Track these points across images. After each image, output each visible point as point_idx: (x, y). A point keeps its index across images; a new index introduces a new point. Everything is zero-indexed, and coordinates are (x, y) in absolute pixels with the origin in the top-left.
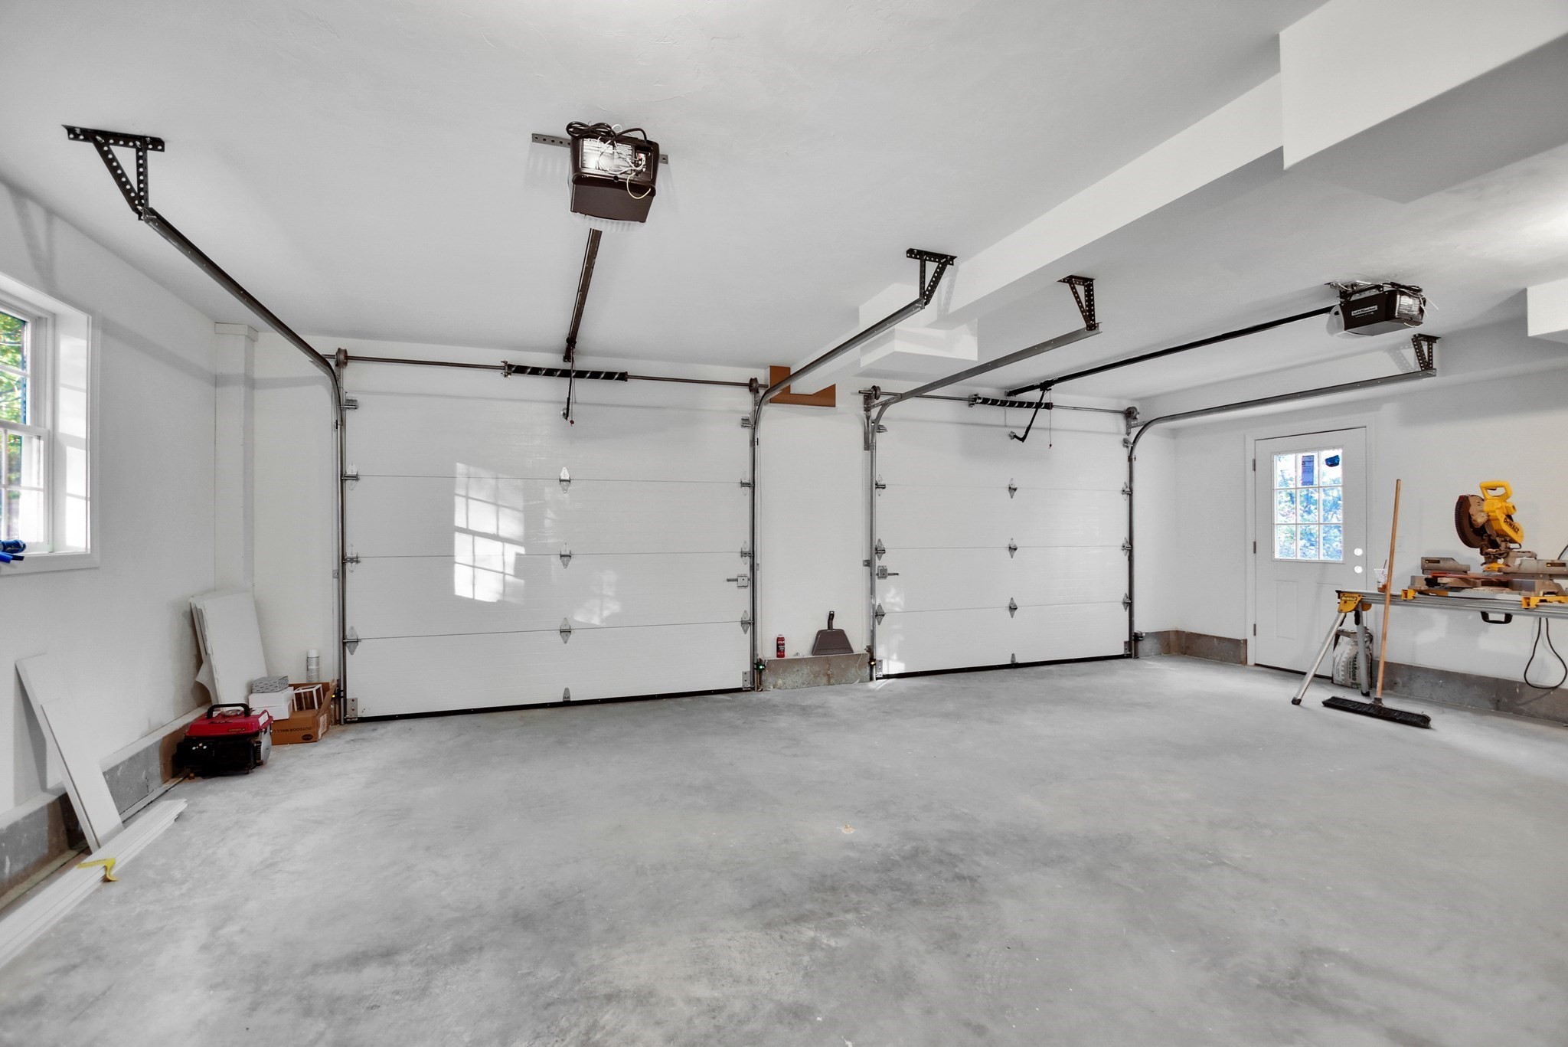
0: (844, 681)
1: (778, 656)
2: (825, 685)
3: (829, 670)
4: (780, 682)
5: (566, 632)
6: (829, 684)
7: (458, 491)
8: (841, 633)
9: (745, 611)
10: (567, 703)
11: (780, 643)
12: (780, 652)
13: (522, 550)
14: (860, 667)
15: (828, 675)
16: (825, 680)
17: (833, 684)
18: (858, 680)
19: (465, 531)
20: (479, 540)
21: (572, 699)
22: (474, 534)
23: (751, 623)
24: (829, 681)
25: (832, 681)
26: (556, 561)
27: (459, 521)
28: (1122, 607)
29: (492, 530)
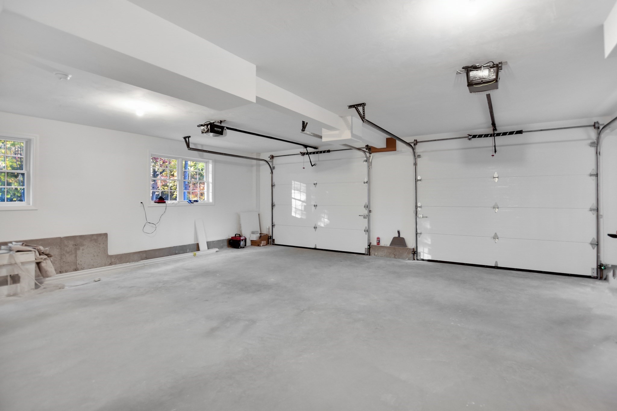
0: (401, 258)
1: (377, 244)
2: (393, 258)
3: (395, 252)
4: (376, 253)
5: (315, 228)
6: (395, 258)
7: (292, 188)
8: (403, 239)
9: (366, 227)
10: (315, 249)
11: (378, 239)
12: (378, 243)
13: (305, 204)
14: (408, 253)
15: (394, 254)
16: (393, 256)
17: (397, 258)
18: (407, 259)
19: (294, 199)
20: (297, 201)
21: (317, 248)
22: (296, 199)
23: (367, 231)
24: (395, 256)
25: (396, 257)
26: (313, 207)
27: (293, 196)
28: (590, 246)
29: (299, 198)
